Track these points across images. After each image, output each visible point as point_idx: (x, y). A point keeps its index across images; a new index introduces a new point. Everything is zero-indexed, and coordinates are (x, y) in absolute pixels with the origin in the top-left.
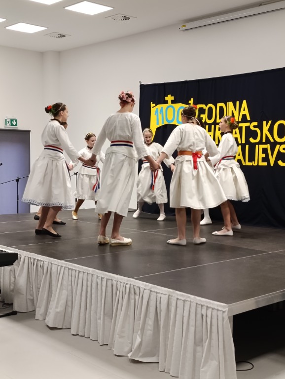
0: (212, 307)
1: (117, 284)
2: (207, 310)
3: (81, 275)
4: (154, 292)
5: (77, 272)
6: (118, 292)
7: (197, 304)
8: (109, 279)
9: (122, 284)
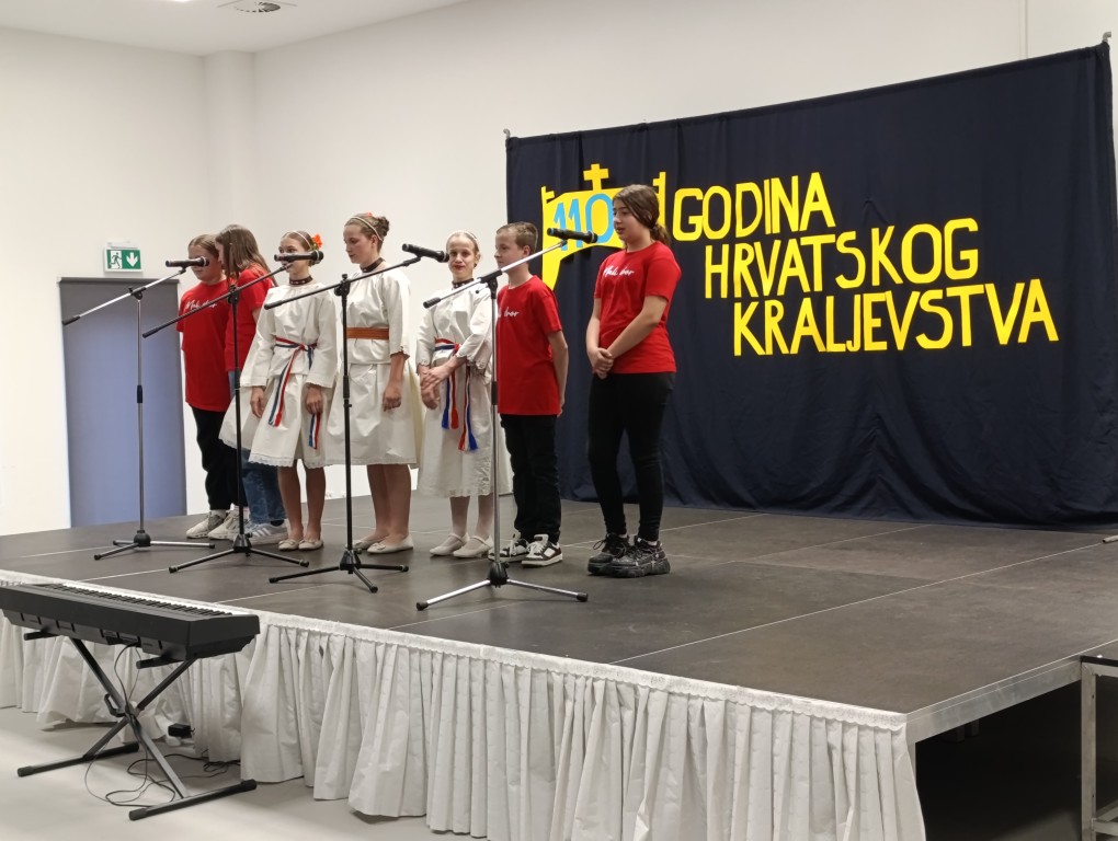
0: (860, 722)
1: (564, 683)
2: (843, 731)
3: (450, 665)
4: (681, 695)
5: (439, 657)
6: (569, 705)
7: (812, 718)
8: (540, 671)
9: (580, 682)
